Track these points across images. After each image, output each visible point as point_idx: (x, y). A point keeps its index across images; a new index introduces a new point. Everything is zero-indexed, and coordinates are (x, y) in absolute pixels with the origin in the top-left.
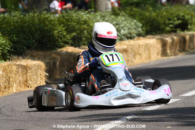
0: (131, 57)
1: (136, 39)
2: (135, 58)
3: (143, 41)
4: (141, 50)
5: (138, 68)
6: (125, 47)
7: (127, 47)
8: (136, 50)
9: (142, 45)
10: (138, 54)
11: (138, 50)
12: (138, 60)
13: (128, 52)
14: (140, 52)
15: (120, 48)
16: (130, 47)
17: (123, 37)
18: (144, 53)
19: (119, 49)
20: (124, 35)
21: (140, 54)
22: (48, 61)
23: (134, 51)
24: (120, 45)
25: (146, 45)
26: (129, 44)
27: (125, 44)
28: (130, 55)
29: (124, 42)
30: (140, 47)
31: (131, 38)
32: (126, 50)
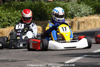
0: (86, 25)
1: (89, 16)
2: (88, 26)
3: (92, 17)
4: (92, 22)
5: (90, 31)
6: (83, 20)
7: (84, 20)
8: (89, 22)
9: (92, 19)
10: (90, 24)
11: (90, 22)
12: (90, 27)
13: (85, 23)
14: (91, 23)
15: (80, 20)
16: (86, 20)
17: (82, 15)
18: (93, 23)
20: (83, 14)
21: (91, 24)
22: (43, 26)
24: (81, 19)
25: (94, 20)
27: (83, 19)
29: (83, 18)
30: (91, 21)
31: (86, 16)
32: (83, 22)
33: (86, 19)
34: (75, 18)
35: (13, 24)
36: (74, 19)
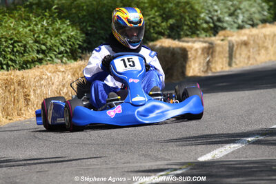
0: (253, 52)
1: (259, 26)
2: (259, 54)
3: (270, 29)
4: (268, 43)
5: (264, 68)
6: (245, 38)
7: (248, 38)
8: (261, 42)
9: (269, 35)
10: (263, 47)
11: (264, 42)
12: (264, 57)
13: (250, 46)
15: (237, 39)
16: (252, 39)
18: (272, 46)
19: (237, 42)
20: (243, 21)
21: (266, 48)
23: (258, 44)
24: (238, 36)
25: (275, 35)
26: (251, 33)
27: (245, 34)
28: (251, 50)
29: (243, 31)
30: (265, 39)
31: (253, 26)
32: (246, 44)
33: (252, 36)
34: (221, 33)
35: (51, 57)
36: (220, 36)
